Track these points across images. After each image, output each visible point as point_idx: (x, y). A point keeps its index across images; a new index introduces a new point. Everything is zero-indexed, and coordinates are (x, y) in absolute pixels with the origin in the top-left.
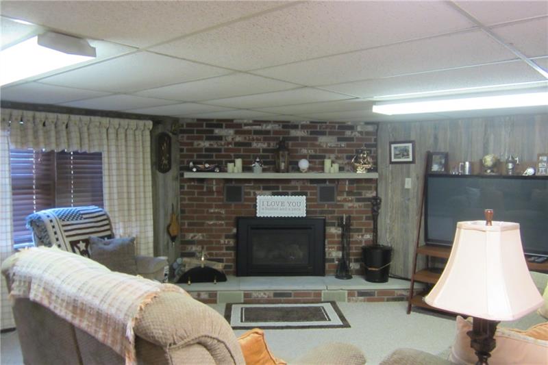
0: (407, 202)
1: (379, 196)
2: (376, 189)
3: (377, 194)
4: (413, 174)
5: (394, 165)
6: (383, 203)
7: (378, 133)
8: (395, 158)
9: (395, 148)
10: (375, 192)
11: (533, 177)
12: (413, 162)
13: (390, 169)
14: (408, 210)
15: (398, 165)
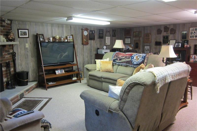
0: (27, 53)
1: (14, 51)
2: (13, 49)
3: (13, 51)
4: (29, 42)
5: (20, 39)
6: (16, 55)
7: (12, 25)
8: (21, 35)
9: (21, 31)
10: (12, 50)
11: (67, 42)
12: (28, 37)
13: (19, 40)
14: (28, 56)
15: (22, 39)
